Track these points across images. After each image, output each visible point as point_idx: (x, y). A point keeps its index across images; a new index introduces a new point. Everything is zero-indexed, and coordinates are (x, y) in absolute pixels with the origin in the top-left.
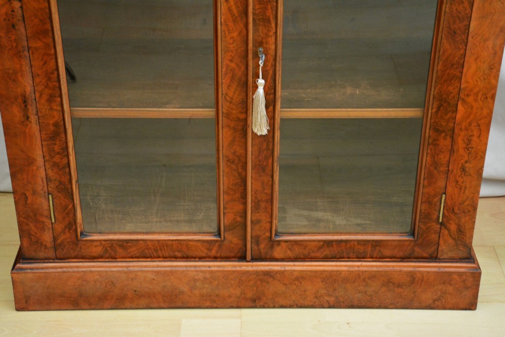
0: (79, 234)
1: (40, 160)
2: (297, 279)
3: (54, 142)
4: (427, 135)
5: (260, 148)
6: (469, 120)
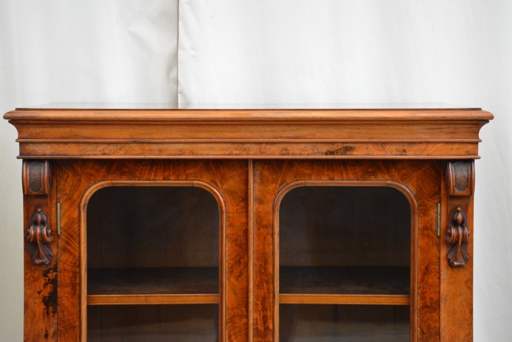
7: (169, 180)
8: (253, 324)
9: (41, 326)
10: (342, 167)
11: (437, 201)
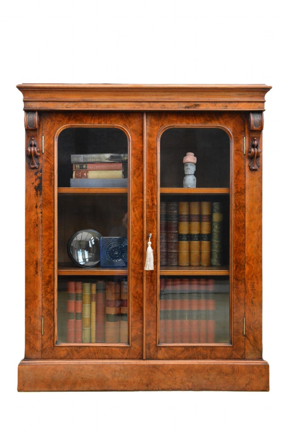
0: (55, 342)
1: (40, 297)
2: (171, 370)
3: (48, 286)
4: (232, 282)
5: (150, 289)
6: (251, 274)
7: (101, 124)
8: (146, 202)
9: (34, 201)
10: (193, 117)
11: (244, 135)
